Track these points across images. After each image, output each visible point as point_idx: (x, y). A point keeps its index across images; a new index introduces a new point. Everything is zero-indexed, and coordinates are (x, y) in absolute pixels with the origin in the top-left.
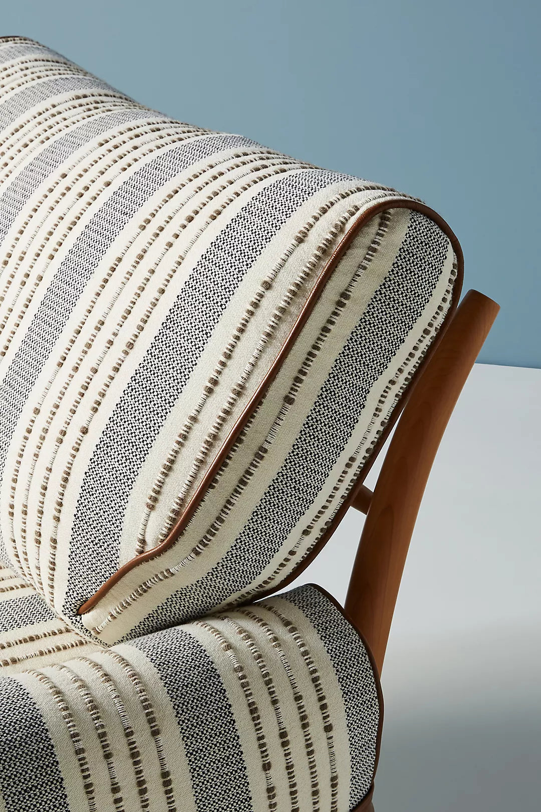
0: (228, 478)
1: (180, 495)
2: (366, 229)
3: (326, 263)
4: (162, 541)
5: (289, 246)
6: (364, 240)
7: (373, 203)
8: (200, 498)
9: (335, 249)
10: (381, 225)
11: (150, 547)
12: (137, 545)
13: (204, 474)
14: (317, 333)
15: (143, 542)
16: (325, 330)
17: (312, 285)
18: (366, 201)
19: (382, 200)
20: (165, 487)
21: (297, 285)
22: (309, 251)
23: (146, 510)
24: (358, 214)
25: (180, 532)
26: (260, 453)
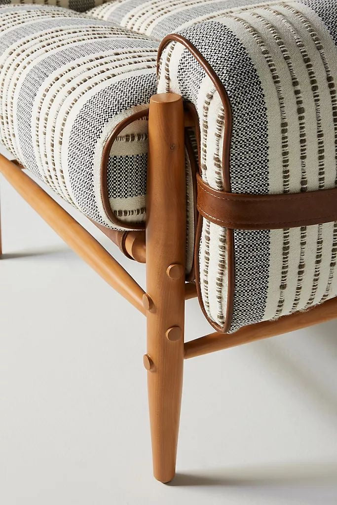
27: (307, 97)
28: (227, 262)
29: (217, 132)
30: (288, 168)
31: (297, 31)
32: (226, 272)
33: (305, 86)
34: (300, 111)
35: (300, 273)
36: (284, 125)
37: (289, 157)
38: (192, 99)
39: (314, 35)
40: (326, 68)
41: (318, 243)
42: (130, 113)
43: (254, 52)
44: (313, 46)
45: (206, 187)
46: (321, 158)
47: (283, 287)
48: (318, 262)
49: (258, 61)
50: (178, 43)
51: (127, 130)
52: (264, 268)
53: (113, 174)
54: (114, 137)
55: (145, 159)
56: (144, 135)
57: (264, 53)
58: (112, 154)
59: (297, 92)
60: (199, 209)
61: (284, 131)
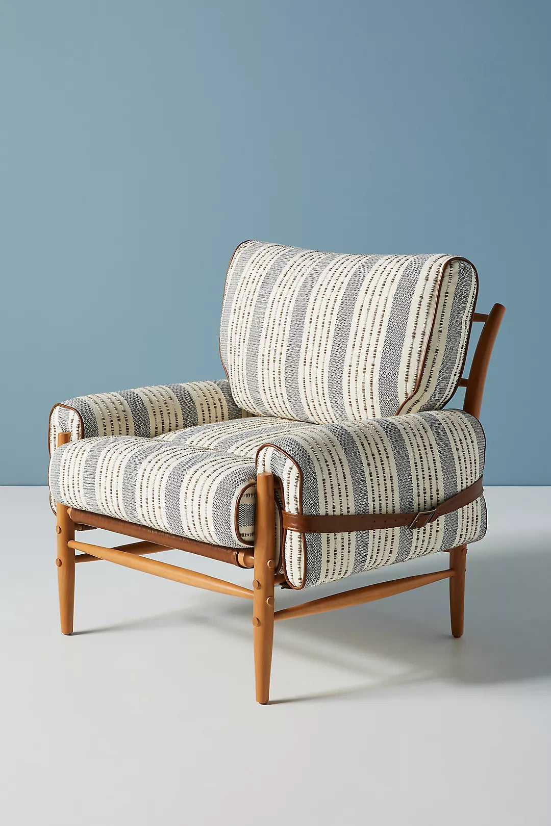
0: (429, 363)
1: (416, 373)
2: (446, 270)
3: (438, 285)
4: (414, 391)
5: (424, 283)
6: (447, 274)
7: (446, 261)
8: (422, 372)
9: (439, 279)
10: (451, 267)
11: (409, 395)
12: (405, 396)
13: (421, 365)
14: (442, 308)
15: (406, 394)
16: (444, 305)
17: (436, 293)
18: (444, 261)
19: (448, 260)
20: (409, 373)
21: (431, 294)
22: (431, 283)
23: (405, 382)
24: (442, 266)
25: (419, 386)
26: (437, 351)
27: (332, 467)
28: (302, 548)
29: (296, 484)
30: (327, 500)
31: (323, 439)
32: (303, 553)
33: (330, 463)
34: (330, 474)
35: (335, 554)
36: (324, 480)
37: (327, 495)
38: (278, 474)
39: (330, 440)
40: (338, 455)
41: (342, 539)
42: (247, 484)
43: (307, 448)
44: (332, 446)
45: (289, 514)
46: (340, 496)
47: (328, 561)
48: (343, 549)
49: (310, 452)
50: (270, 447)
51: (247, 492)
52: (320, 550)
53: (241, 514)
54: (241, 496)
55: (255, 506)
56: (255, 495)
57: (312, 448)
58: (240, 504)
59: (328, 465)
60: (284, 527)
61: (324, 483)
